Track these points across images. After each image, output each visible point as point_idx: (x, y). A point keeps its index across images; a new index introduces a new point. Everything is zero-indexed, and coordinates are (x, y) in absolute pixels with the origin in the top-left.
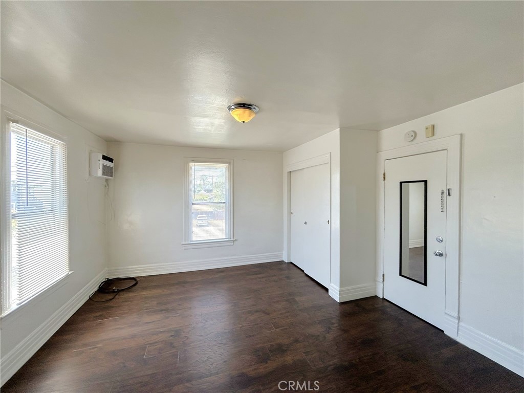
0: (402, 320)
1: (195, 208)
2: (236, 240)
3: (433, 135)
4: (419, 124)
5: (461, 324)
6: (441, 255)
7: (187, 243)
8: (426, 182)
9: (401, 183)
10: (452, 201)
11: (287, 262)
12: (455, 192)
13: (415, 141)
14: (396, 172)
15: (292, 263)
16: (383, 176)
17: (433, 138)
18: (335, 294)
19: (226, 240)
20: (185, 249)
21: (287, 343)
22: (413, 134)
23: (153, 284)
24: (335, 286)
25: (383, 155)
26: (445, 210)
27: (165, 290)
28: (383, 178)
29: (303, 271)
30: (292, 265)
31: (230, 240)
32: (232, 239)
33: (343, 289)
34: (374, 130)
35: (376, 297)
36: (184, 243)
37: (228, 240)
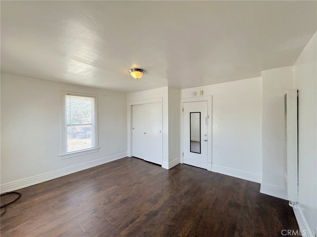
0: (193, 169)
1: (69, 128)
2: (100, 148)
3: (203, 95)
4: (198, 89)
5: (213, 165)
6: (206, 141)
7: (64, 154)
8: (200, 113)
9: (190, 113)
10: (210, 120)
11: (130, 157)
12: (210, 117)
13: (196, 96)
14: (188, 108)
15: (133, 157)
16: (182, 110)
17: (203, 96)
18: (166, 166)
19: (93, 149)
20: (62, 160)
21: (160, 192)
22: (195, 93)
23: (40, 191)
24: (166, 162)
25: (182, 100)
26: (207, 123)
27: (57, 192)
28: (182, 111)
29: (143, 160)
30: (134, 158)
31: (96, 148)
32: (97, 148)
33: (170, 162)
34: (179, 89)
35: (180, 164)
36: (62, 155)
37: (94, 148)
